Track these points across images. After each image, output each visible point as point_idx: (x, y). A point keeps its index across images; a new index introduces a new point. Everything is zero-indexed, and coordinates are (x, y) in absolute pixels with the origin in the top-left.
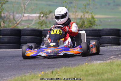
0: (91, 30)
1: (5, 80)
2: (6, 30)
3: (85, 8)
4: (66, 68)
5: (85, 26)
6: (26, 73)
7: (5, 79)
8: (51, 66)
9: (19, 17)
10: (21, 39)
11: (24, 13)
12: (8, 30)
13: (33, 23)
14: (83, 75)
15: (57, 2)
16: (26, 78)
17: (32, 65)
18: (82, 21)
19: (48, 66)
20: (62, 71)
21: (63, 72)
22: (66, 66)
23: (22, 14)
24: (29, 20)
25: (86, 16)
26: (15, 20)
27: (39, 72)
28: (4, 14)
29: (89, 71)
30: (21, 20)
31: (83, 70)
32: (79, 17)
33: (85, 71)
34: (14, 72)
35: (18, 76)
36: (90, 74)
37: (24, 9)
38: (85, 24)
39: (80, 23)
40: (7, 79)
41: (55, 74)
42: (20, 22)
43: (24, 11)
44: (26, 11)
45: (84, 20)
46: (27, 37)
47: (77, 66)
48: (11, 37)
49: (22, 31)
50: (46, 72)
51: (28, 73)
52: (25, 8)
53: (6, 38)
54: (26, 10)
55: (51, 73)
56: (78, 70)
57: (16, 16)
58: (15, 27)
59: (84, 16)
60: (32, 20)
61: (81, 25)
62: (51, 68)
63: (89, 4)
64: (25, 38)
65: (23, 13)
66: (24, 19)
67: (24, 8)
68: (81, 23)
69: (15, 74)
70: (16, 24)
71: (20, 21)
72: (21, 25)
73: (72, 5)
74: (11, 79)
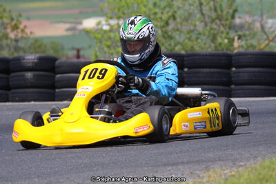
7: (242, 164)
26: (265, 33)
28: (240, 18)
35: (272, 158)
53: (243, 72)
57: (267, 23)
70: (267, 42)
74: (255, 163)
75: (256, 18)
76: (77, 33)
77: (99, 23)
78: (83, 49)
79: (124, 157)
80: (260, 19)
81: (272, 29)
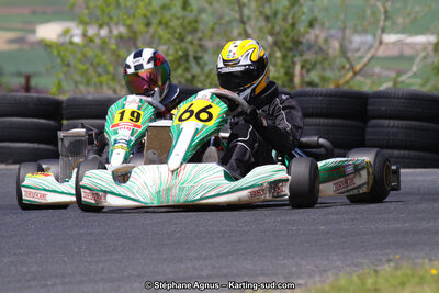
2: (312, 95)
7: (300, 282)
9: (364, 48)
10: (368, 130)
11: (383, 31)
12: (317, 95)
13: (414, 69)
16: (381, 280)
17: (405, 232)
23: (375, 36)
24: (401, 57)
26: (348, 59)
27: (431, 260)
34: (335, 258)
35: (350, 274)
37: (383, 17)
40: (306, 284)
42: (365, 65)
43: (381, 23)
44: (388, 23)
46: (392, 122)
48: (330, 121)
49: (370, 100)
51: (389, 261)
52: (386, 12)
53: (311, 125)
54: (389, 21)
57: (351, 42)
58: (347, 82)
60: (411, 59)
64: (382, 127)
65: (379, 31)
66: (381, 52)
67: (382, 9)
70: (351, 74)
71: (365, 60)
74: (323, 282)
75: (333, 31)
76: (26, 47)
77: (66, 32)
78: (35, 74)
79: (101, 265)
80: (340, 35)
81: (359, 54)
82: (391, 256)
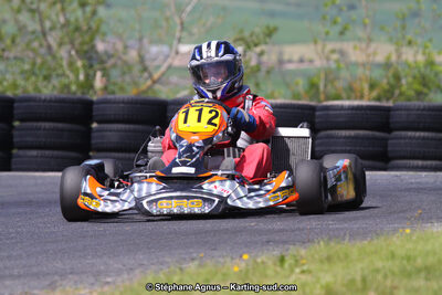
0: (424, 109)
1: (108, 283)
2: (114, 103)
3: (404, 28)
4: (332, 244)
5: (401, 94)
6: (185, 259)
8: (277, 238)
9: (161, 57)
11: (180, 41)
14: (393, 274)
15: (298, 5)
17: (206, 232)
18: (390, 74)
19: (265, 238)
20: (316, 256)
21: (321, 261)
22: (330, 239)
23: (171, 46)
25: (404, 57)
27: (232, 258)
29: (415, 260)
30: (170, 67)
31: (393, 256)
32: (380, 58)
33: (403, 258)
36: (419, 271)
37: (179, 28)
38: (400, 86)
39: (385, 81)
40: (114, 283)
41: (290, 265)
42: (163, 74)
43: (178, 34)
44: (185, 34)
45: (400, 69)
47: (372, 239)
48: (132, 127)
49: (169, 107)
50: (259, 260)
51: (193, 259)
52: (182, 24)
54: (185, 32)
55: (275, 264)
56: (376, 252)
58: (145, 92)
59: (399, 56)
61: (386, 87)
62: (277, 243)
63: (416, 14)
65: (175, 42)
66: (177, 62)
67: (178, 21)
68: (388, 83)
69: (145, 262)
71: (163, 69)
72: (168, 83)
73: (354, 15)
82: (195, 255)
